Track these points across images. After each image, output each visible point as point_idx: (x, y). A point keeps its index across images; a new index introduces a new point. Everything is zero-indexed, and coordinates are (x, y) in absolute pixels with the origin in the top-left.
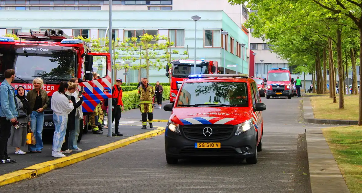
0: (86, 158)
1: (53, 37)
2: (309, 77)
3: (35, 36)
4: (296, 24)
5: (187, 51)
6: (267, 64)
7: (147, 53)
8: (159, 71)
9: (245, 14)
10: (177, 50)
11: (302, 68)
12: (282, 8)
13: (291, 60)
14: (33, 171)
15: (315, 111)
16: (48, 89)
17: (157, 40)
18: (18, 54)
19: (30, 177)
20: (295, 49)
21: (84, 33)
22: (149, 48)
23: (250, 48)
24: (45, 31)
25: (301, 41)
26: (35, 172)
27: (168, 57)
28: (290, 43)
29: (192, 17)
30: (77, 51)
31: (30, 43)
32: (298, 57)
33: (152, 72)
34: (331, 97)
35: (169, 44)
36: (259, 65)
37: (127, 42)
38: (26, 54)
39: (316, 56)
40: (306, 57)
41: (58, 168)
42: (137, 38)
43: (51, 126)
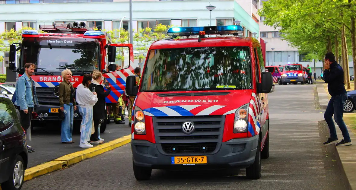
1: (75, 29)
2: (320, 64)
3: (57, 28)
4: (311, 10)
6: (278, 52)
9: (255, 3)
11: (312, 55)
13: (302, 47)
14: (64, 161)
16: (72, 81)
18: (41, 47)
19: (62, 168)
20: (306, 36)
21: (98, 25)
23: (261, 36)
24: (67, 24)
25: (313, 28)
26: (66, 163)
28: (302, 31)
29: (207, 7)
30: (100, 43)
31: (54, 35)
32: (309, 45)
36: (270, 53)
37: (141, 33)
38: (50, 46)
39: (327, 43)
40: (316, 44)
41: (88, 159)
42: (151, 29)
43: (76, 117)
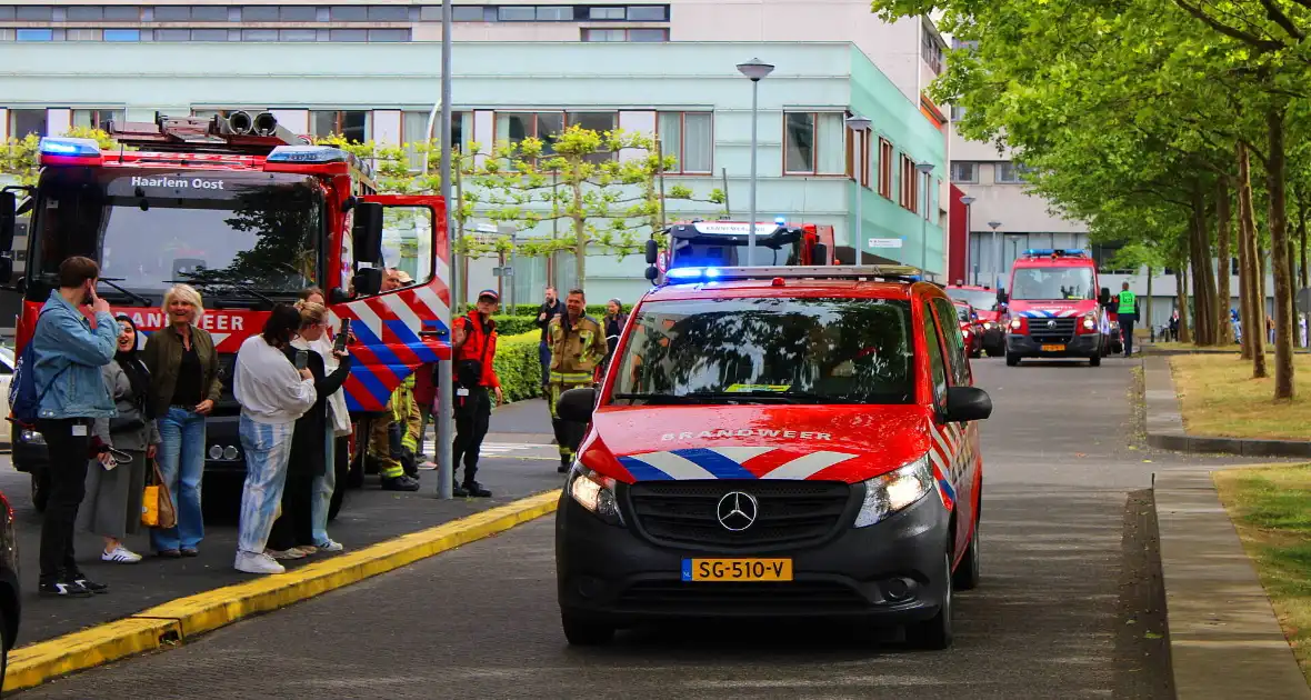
1: (239, 136)
2: (1166, 285)
3: (173, 133)
5: (723, 190)
6: (1014, 236)
7: (578, 195)
8: (620, 261)
9: (933, 54)
10: (684, 186)
11: (1139, 250)
12: (1069, 31)
13: (1100, 220)
14: (168, 622)
15: (1189, 408)
16: (220, 327)
17: (616, 150)
18: (113, 201)
20: (1113, 181)
21: (349, 126)
22: (584, 179)
23: (952, 178)
24: (210, 118)
25: (1137, 152)
26: (176, 628)
27: (654, 212)
28: (1098, 160)
29: (742, 67)
30: (325, 191)
31: (158, 160)
32: (1127, 212)
33: (595, 264)
34: (1247, 356)
35: (656, 162)
36: (985, 242)
37: (505, 156)
38: (143, 200)
39: (1193, 207)
40: (1155, 212)
41: (260, 612)
42: (541, 143)
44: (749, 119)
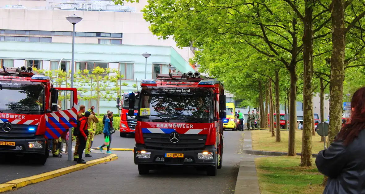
0: (53, 177)
1: (23, 72)
3: (7, 71)
5: (136, 84)
7: (98, 85)
8: (108, 102)
9: (193, 49)
10: (126, 83)
11: (247, 102)
12: (224, 51)
13: (236, 94)
14: (13, 184)
15: (254, 144)
16: (19, 118)
17: (109, 73)
19: (12, 189)
22: (100, 81)
26: (15, 186)
27: (118, 90)
29: (143, 55)
30: (45, 86)
31: (4, 78)
33: (102, 103)
34: (271, 131)
35: (119, 76)
37: (79, 74)
38: (1, 87)
41: (32, 184)
42: (89, 71)
43: (21, 149)
44: (145, 66)
